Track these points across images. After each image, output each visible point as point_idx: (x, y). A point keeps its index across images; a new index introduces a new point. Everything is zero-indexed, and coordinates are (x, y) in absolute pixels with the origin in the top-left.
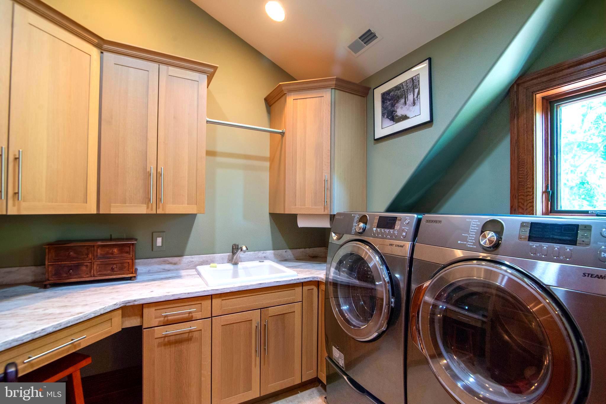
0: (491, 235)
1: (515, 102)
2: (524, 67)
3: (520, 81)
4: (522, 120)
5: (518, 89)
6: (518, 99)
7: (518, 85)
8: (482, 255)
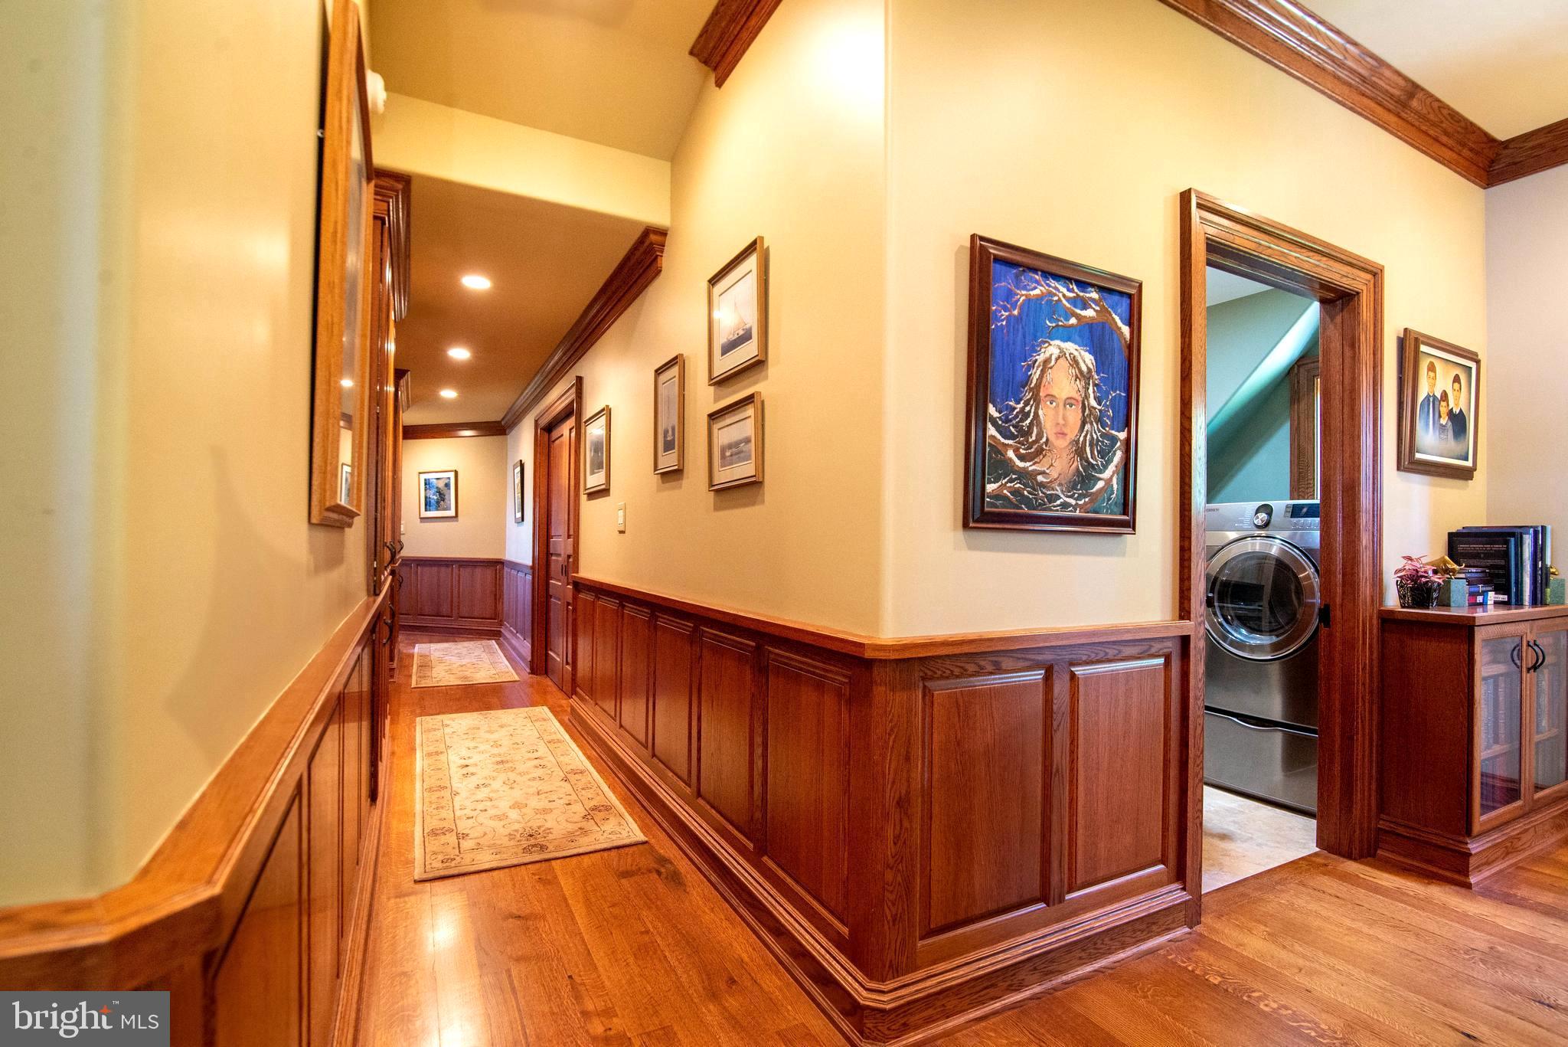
0: (1263, 516)
1: (1296, 385)
2: (1306, 347)
3: (1301, 363)
4: (1303, 405)
5: (1298, 370)
6: (1298, 382)
7: (1299, 366)
8: (1257, 533)
